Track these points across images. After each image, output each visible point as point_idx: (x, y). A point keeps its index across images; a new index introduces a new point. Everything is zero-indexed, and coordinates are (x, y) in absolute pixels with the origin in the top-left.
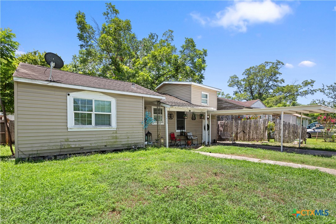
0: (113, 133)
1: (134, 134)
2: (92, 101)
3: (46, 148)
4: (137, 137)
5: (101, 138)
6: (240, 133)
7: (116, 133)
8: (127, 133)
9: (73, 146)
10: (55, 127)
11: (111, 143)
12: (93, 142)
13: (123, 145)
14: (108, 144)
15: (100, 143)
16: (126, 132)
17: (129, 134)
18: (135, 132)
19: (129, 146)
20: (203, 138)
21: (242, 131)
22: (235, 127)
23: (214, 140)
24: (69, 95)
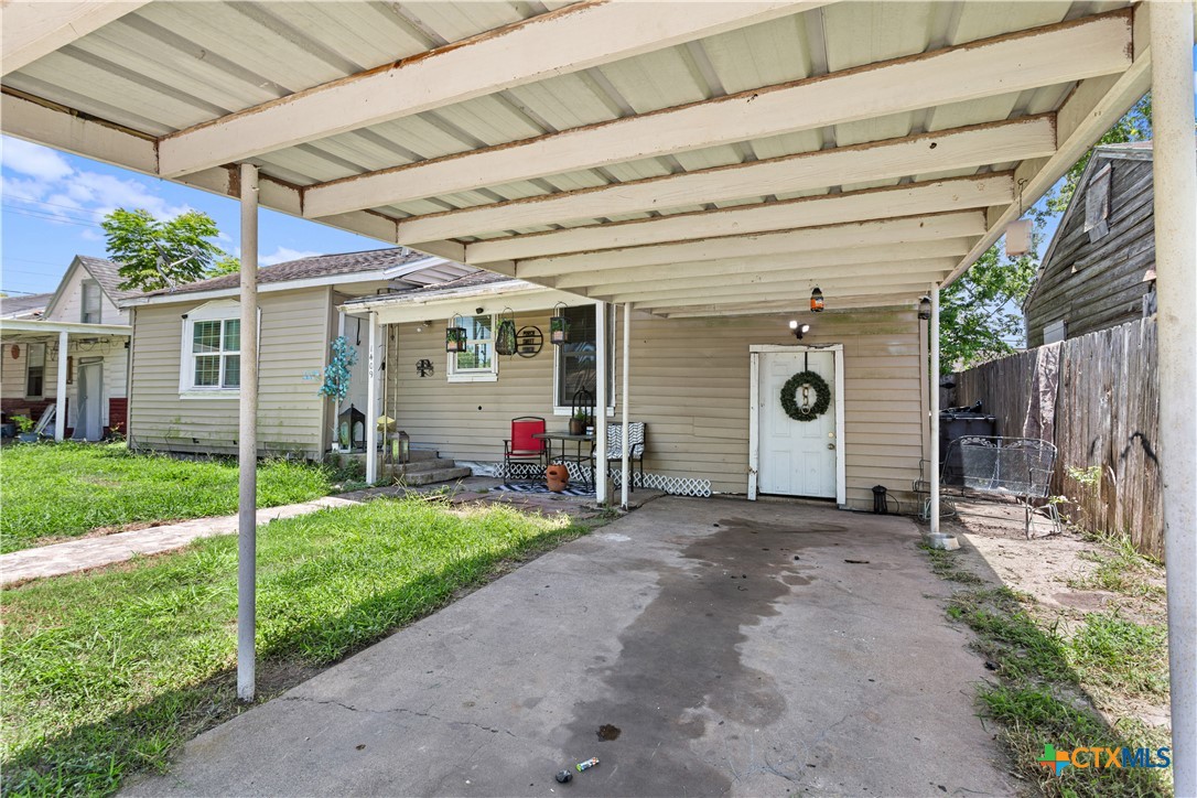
1: (295, 414)
3: (154, 434)
4: (302, 422)
6: (1124, 456)
8: (280, 409)
9: (182, 434)
10: (166, 391)
12: (214, 429)
13: (269, 444)
15: (226, 433)
16: (276, 406)
17: (283, 414)
18: (300, 406)
19: (284, 452)
20: (753, 465)
21: (1138, 440)
22: (1106, 389)
23: (879, 492)
24: (185, 317)
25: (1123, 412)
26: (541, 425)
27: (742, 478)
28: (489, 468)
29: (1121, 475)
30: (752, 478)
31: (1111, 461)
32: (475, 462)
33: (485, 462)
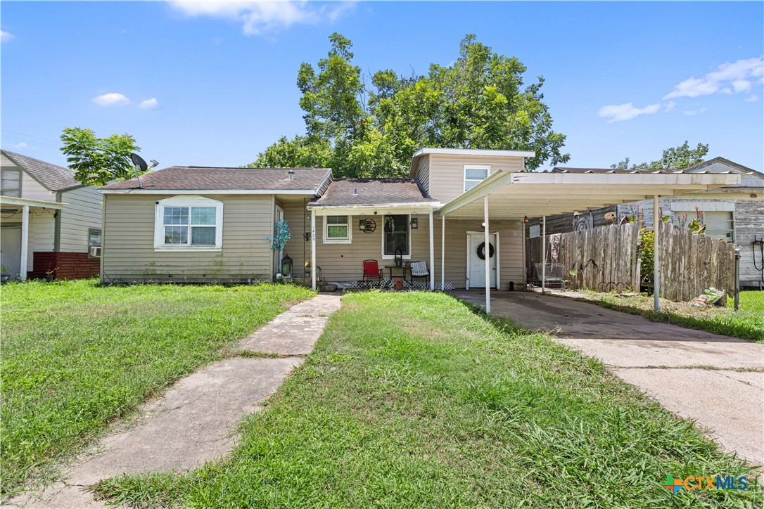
0: (216, 257)
1: (252, 259)
2: (187, 209)
3: (129, 273)
4: (257, 263)
5: (198, 264)
6: (586, 266)
7: (222, 256)
8: (240, 257)
9: (158, 272)
10: (140, 247)
11: (212, 273)
12: (186, 268)
13: (232, 275)
14: (208, 272)
15: (197, 271)
16: (238, 255)
17: (243, 259)
18: (254, 255)
19: (243, 279)
20: (468, 277)
21: (591, 262)
22: (579, 248)
23: (511, 284)
24: (157, 203)
25: (585, 254)
26: (375, 263)
27: (464, 282)
28: (346, 284)
29: (585, 271)
30: (467, 281)
31: (581, 268)
32: (339, 282)
33: (345, 282)
